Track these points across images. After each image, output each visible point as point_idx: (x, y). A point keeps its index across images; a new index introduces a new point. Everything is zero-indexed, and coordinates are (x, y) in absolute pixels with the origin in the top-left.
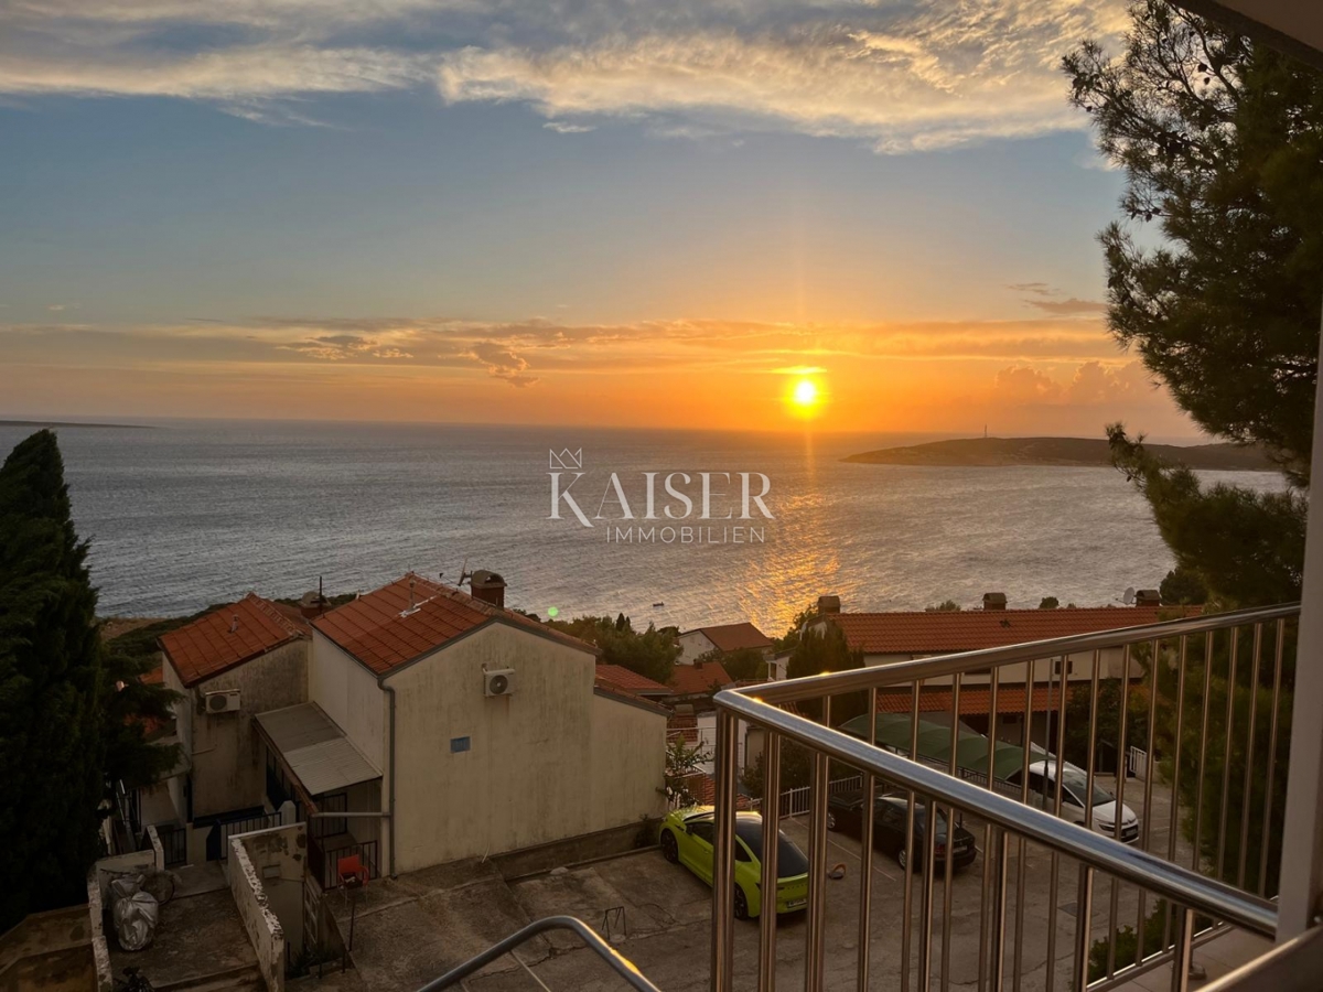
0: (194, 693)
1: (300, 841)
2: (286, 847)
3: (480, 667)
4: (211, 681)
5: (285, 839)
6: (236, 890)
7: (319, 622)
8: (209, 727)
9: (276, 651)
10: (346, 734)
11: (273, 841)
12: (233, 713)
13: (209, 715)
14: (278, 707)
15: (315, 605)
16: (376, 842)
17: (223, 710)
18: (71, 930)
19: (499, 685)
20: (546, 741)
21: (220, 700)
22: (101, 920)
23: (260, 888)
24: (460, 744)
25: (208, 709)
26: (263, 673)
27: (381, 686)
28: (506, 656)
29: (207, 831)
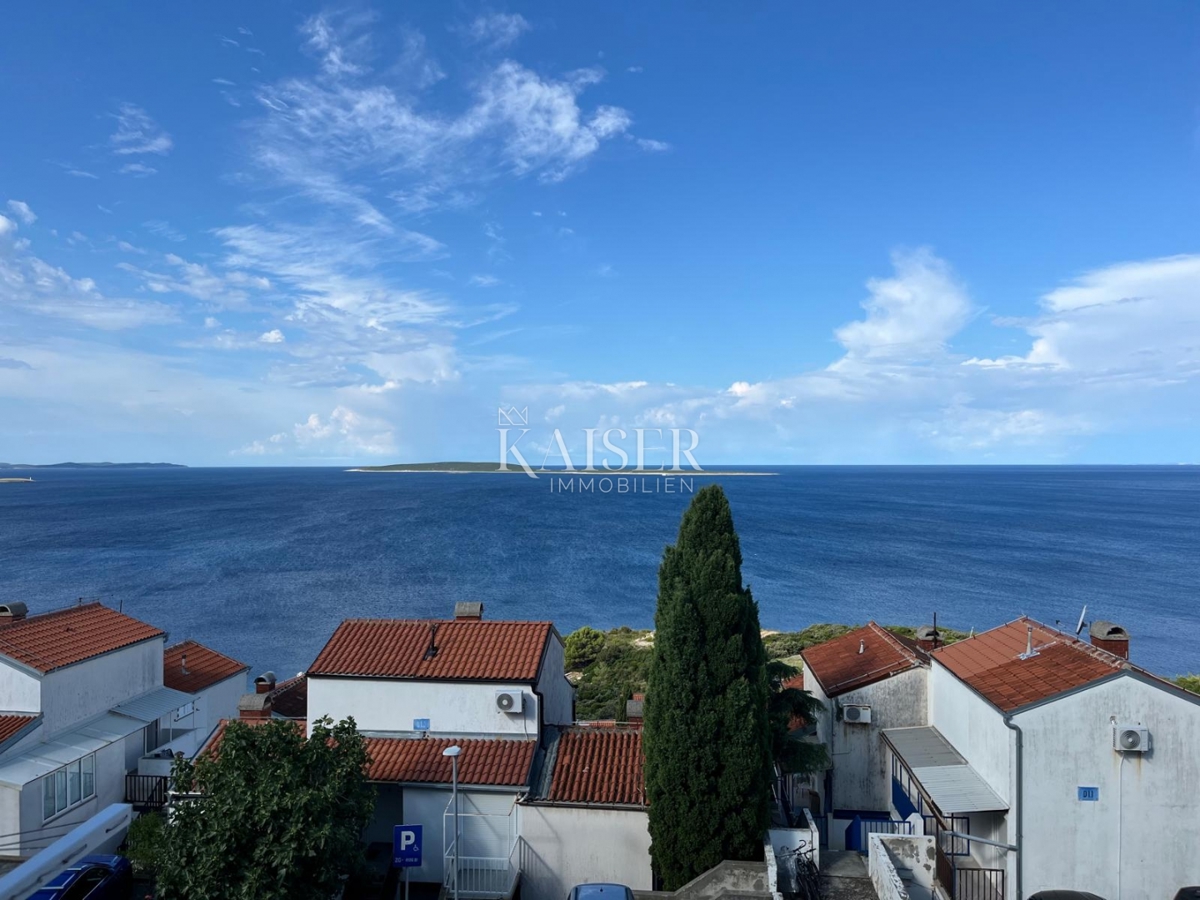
0: (834, 702)
1: (930, 852)
2: (917, 855)
3: (1108, 719)
4: (847, 694)
5: (917, 847)
6: (877, 882)
7: (937, 652)
8: (845, 734)
9: (899, 676)
10: (967, 762)
11: (907, 847)
12: (865, 724)
13: (846, 723)
14: (901, 726)
15: (931, 638)
16: (1003, 871)
17: (857, 721)
18: (755, 881)
19: (1130, 740)
20: (1184, 807)
21: (854, 712)
22: (775, 879)
23: (902, 886)
24: (1088, 793)
25: (845, 718)
26: (889, 694)
27: (1007, 722)
28: (1138, 712)
29: (847, 823)
